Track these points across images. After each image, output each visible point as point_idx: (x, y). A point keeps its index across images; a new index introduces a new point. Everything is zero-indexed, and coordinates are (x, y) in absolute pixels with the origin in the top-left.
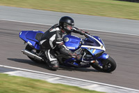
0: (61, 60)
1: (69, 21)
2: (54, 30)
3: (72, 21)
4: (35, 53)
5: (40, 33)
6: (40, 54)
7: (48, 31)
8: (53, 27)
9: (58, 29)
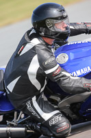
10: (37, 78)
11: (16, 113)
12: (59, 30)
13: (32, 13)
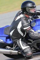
0: (36, 47)
1: (30, 5)
2: (18, 18)
3: (33, 4)
4: (10, 49)
5: (7, 27)
6: (14, 48)
7: (14, 21)
8: (17, 16)
9: (22, 16)
10: (21, 31)
11: (14, 44)
12: (31, 12)
13: (21, 4)
